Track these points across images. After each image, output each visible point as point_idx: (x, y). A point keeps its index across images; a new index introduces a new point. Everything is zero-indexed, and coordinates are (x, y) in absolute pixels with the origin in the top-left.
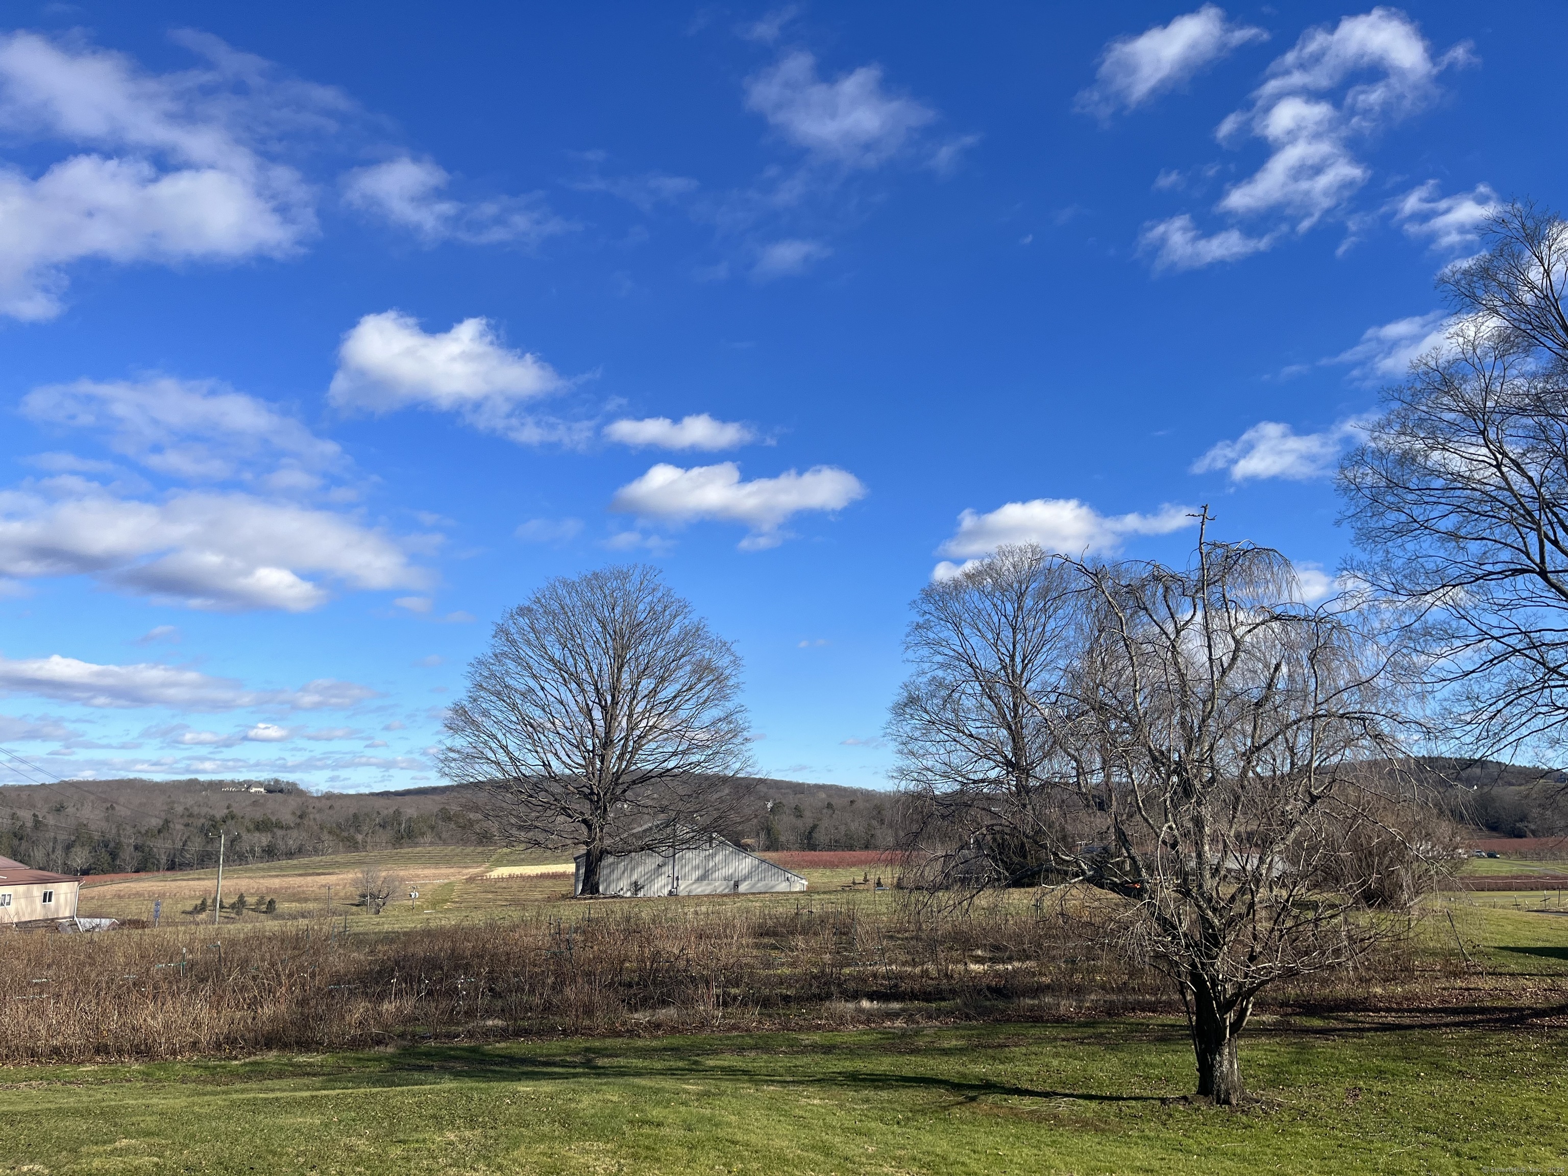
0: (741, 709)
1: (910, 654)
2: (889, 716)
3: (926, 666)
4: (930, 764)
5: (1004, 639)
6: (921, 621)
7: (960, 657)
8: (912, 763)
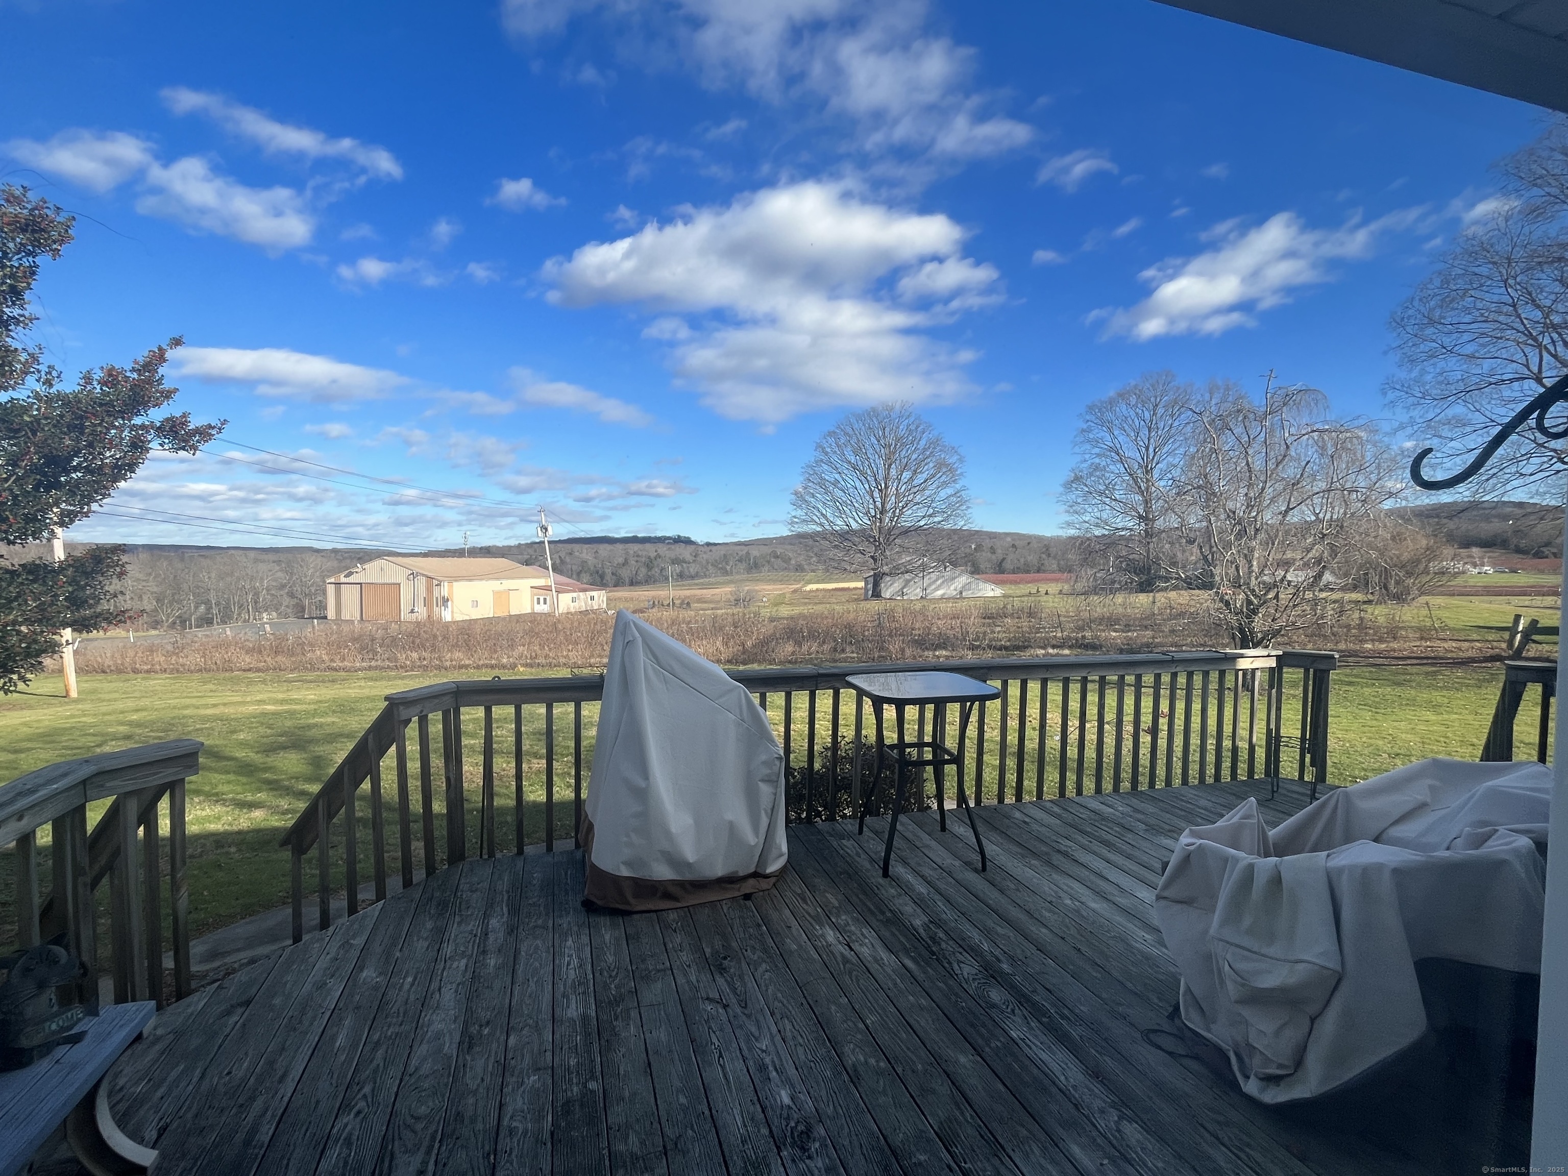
0: (964, 488)
1: (1077, 449)
2: (1062, 489)
3: (1087, 456)
4: (1087, 519)
5: (1143, 436)
6: (1085, 426)
7: (1111, 449)
8: (1075, 518)
